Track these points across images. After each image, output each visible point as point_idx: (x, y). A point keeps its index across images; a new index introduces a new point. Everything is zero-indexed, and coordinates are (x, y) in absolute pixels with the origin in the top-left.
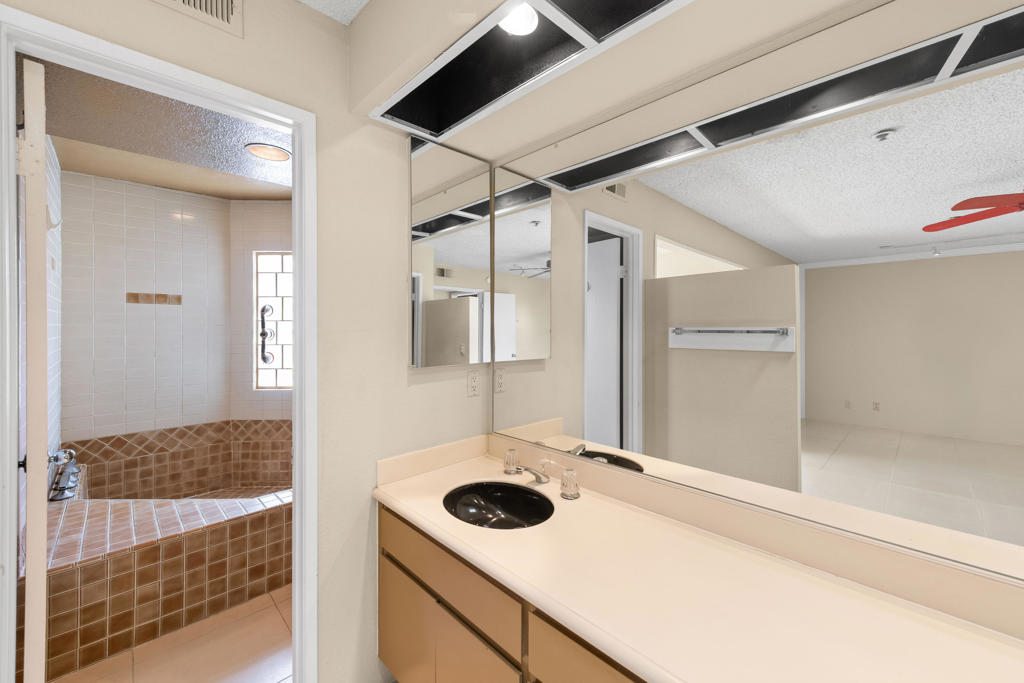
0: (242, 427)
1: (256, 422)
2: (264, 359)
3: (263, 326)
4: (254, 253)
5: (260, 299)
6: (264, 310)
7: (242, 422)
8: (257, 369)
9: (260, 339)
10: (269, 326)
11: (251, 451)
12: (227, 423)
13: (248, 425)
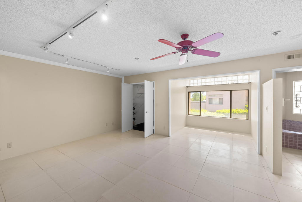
0: (289, 122)
1: (294, 121)
2: (297, 106)
3: (296, 99)
4: (294, 82)
5: (295, 92)
6: (296, 95)
7: (289, 120)
8: (294, 109)
9: (295, 102)
10: (298, 99)
11: (292, 127)
12: (285, 120)
13: (291, 121)
